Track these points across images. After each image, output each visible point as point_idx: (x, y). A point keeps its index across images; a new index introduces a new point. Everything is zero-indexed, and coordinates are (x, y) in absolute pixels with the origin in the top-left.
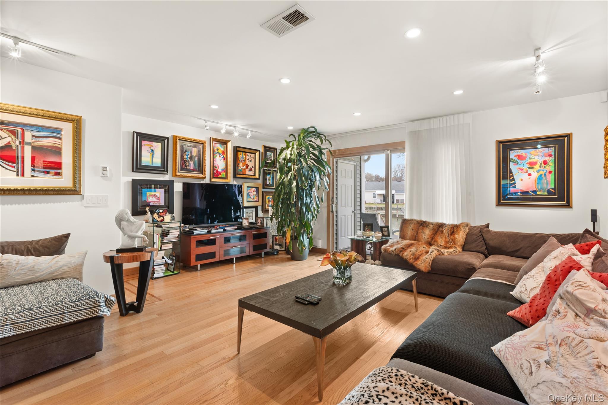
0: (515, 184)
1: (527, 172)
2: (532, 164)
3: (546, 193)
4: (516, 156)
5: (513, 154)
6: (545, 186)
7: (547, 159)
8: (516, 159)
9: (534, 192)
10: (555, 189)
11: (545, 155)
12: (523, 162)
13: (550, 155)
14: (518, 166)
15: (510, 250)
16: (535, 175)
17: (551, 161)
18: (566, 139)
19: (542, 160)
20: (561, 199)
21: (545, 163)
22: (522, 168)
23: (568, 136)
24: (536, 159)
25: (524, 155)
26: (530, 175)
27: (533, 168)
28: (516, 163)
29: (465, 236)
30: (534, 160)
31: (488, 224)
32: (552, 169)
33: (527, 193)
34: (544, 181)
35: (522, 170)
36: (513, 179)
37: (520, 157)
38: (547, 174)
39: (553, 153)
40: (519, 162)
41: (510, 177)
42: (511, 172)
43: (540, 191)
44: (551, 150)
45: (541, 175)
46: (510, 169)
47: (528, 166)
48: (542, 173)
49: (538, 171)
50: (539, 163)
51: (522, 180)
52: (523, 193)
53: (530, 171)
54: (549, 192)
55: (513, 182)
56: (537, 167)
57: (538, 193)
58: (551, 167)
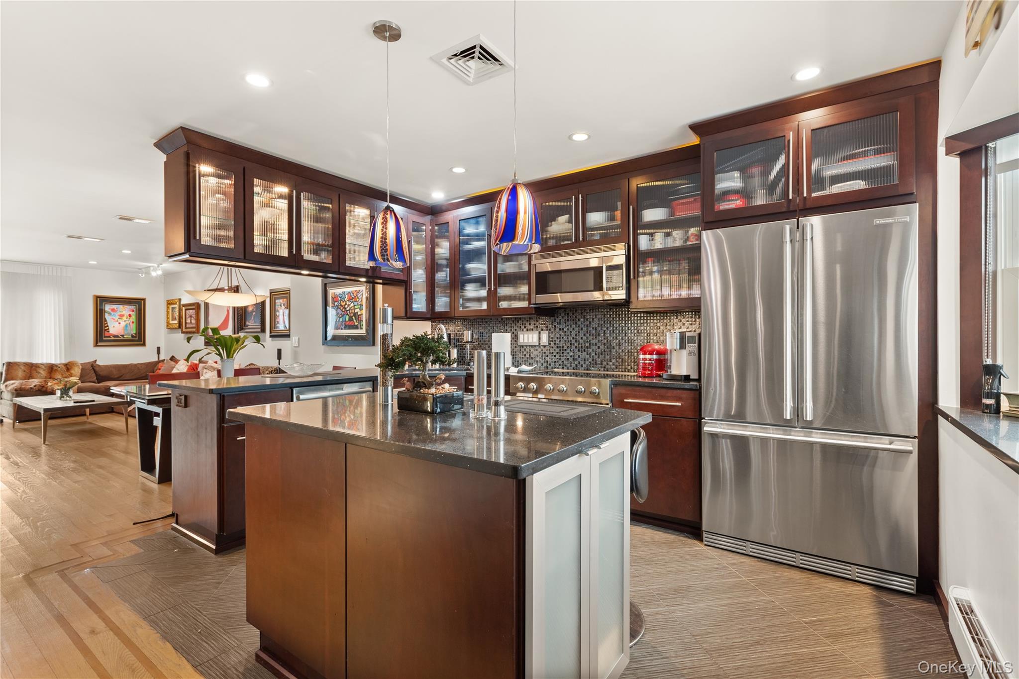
0: (108, 329)
1: (118, 321)
2: (121, 316)
3: (130, 337)
4: (109, 309)
5: (108, 307)
6: (129, 331)
7: (131, 313)
8: (110, 311)
9: (123, 336)
10: (136, 334)
11: (130, 311)
12: (115, 313)
13: (133, 311)
14: (112, 317)
15: (116, 377)
16: (123, 324)
17: (133, 314)
18: (142, 302)
19: (128, 314)
20: (140, 340)
21: (130, 316)
22: (114, 318)
23: (144, 300)
24: (124, 313)
25: (115, 308)
26: (119, 323)
27: (121, 319)
28: (110, 314)
29: (80, 371)
30: (122, 313)
31: (96, 360)
32: (135, 321)
33: (117, 336)
34: (129, 328)
35: (114, 319)
36: (108, 326)
37: (113, 310)
38: (131, 323)
39: (135, 310)
40: (112, 313)
41: (105, 324)
42: (106, 321)
43: (126, 335)
44: (133, 307)
45: (127, 324)
46: (105, 318)
47: (119, 317)
48: (128, 322)
49: (125, 321)
50: (125, 316)
51: (114, 327)
52: (115, 336)
53: (120, 321)
54: (133, 336)
55: (107, 328)
56: (125, 318)
57: (125, 337)
58: (134, 318)
